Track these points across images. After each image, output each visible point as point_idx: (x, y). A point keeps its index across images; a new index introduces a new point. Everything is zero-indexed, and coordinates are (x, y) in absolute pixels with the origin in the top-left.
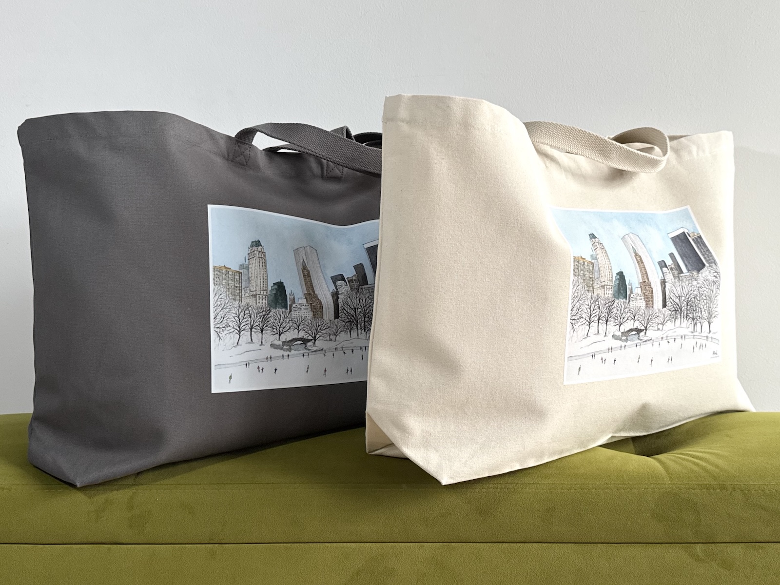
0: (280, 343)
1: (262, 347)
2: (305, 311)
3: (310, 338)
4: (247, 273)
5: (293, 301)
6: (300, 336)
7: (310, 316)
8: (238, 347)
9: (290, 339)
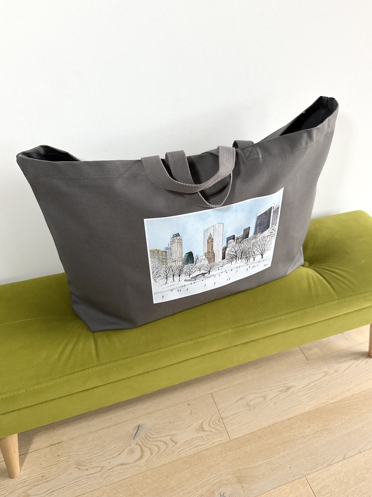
0: (190, 278)
1: (179, 282)
2: (204, 261)
3: (207, 272)
4: (170, 251)
5: (198, 259)
6: (201, 273)
7: (207, 263)
8: (166, 284)
9: (196, 275)
